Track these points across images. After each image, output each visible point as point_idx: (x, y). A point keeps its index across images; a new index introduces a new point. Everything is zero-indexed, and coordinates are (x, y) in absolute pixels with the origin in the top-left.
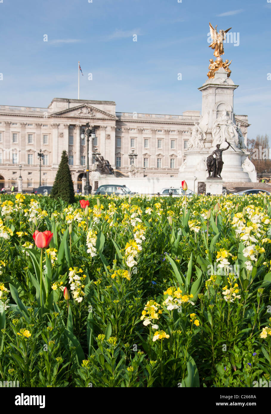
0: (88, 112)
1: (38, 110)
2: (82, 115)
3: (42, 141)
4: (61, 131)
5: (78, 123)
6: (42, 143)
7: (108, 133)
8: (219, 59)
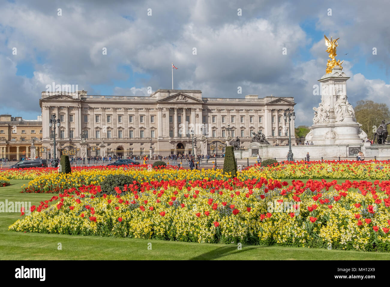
0: (182, 98)
1: (147, 98)
2: (178, 100)
3: (150, 120)
4: (163, 113)
5: (176, 106)
6: (150, 122)
7: (197, 113)
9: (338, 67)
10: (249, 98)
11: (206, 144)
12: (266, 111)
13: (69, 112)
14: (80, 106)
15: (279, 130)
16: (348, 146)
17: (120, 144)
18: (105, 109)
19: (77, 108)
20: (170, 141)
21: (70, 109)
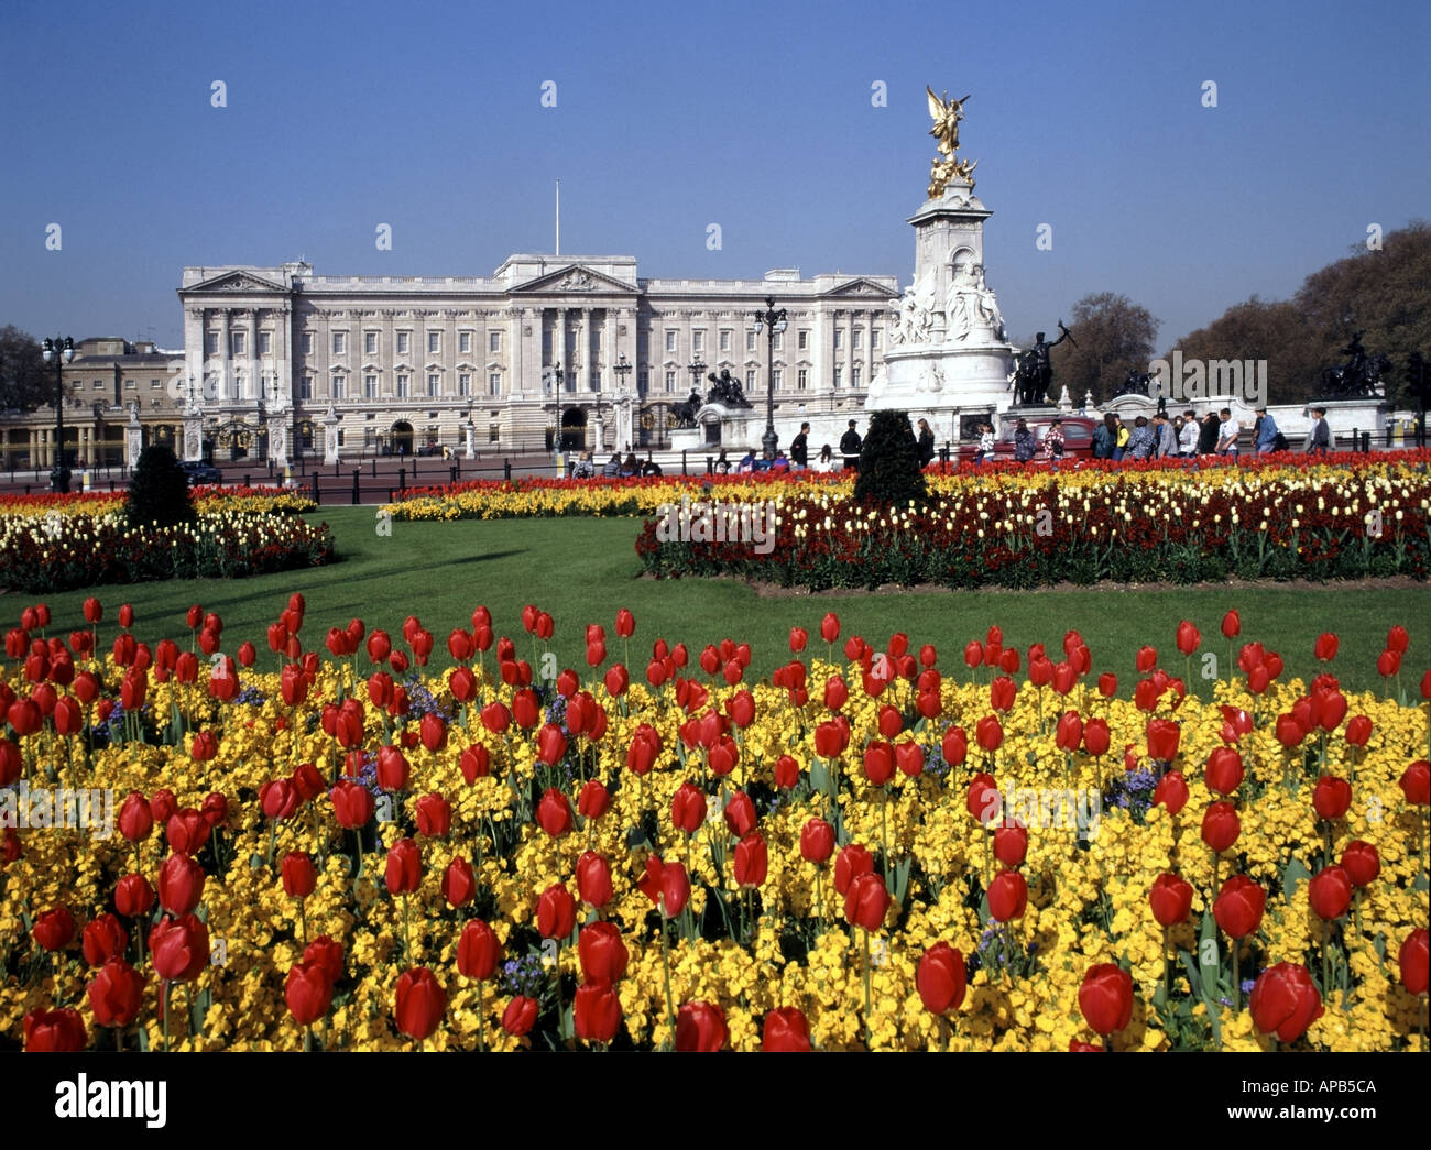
0: (581, 281)
1: (479, 281)
2: (568, 287)
3: (488, 345)
4: (526, 323)
5: (561, 305)
6: (488, 350)
7: (621, 322)
8: (950, 158)
9: (964, 181)
10: (774, 278)
11: (630, 412)
12: (819, 315)
13: (257, 325)
14: (289, 307)
15: (853, 370)
16: (956, 411)
17: (402, 416)
18: (361, 314)
19: (281, 311)
20: (543, 405)
21: (259, 314)
